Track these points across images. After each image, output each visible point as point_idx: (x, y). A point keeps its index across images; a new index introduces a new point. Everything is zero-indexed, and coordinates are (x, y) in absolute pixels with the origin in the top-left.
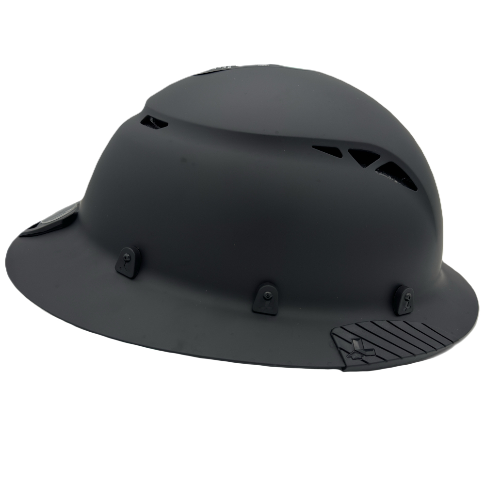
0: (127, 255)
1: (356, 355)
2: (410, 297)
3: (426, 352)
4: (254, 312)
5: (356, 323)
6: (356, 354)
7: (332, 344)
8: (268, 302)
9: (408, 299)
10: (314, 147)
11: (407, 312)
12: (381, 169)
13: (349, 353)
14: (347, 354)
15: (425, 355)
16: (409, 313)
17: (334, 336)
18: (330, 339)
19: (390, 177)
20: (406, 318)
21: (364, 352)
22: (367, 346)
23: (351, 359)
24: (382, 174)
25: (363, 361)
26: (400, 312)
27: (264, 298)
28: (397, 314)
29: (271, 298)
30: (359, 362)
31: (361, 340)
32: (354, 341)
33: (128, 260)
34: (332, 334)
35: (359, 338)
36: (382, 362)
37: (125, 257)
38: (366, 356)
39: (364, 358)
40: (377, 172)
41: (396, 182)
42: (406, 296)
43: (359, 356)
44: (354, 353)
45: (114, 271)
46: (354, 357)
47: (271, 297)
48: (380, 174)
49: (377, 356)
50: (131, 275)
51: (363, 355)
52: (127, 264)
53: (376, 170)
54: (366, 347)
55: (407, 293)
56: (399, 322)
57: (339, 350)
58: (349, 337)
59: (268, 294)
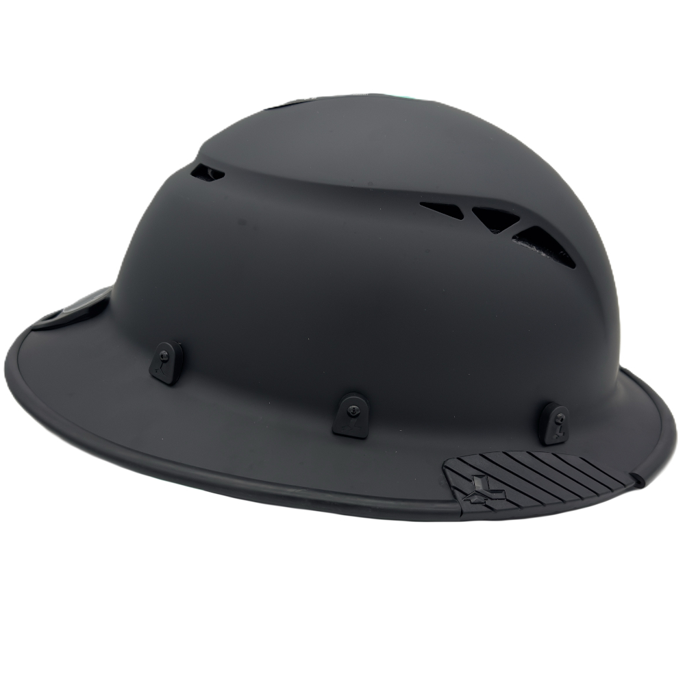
0: (164, 353)
1: (475, 499)
2: (562, 420)
3: (582, 498)
4: (335, 434)
5: (481, 453)
6: (476, 496)
7: (444, 482)
8: (354, 421)
9: (560, 422)
10: (422, 204)
11: (558, 441)
12: (521, 237)
13: (466, 495)
14: (463, 496)
15: (580, 502)
16: (562, 443)
17: (447, 470)
18: (442, 475)
19: (534, 249)
20: (556, 450)
21: (488, 494)
22: (495, 485)
23: (468, 502)
24: (522, 244)
25: (486, 506)
26: (547, 441)
27: (349, 414)
28: (543, 444)
29: (358, 415)
30: (482, 508)
31: (485, 478)
32: (475, 477)
33: (166, 359)
34: (444, 468)
35: (483, 474)
36: (515, 509)
37: (162, 356)
38: (492, 499)
39: (489, 502)
40: (514, 241)
41: (544, 255)
42: (557, 418)
43: (482, 499)
44: (475, 494)
45: (148, 375)
46: (472, 501)
47: (357, 413)
48: (520, 243)
49: (508, 500)
50: (169, 381)
51: (487, 498)
52: (164, 364)
53: (514, 237)
54: (492, 488)
55: (559, 413)
56: (545, 455)
57: (452, 489)
58: (468, 472)
59: (354, 408)
